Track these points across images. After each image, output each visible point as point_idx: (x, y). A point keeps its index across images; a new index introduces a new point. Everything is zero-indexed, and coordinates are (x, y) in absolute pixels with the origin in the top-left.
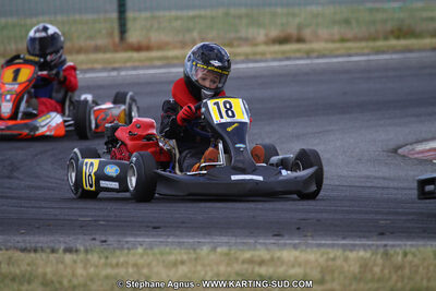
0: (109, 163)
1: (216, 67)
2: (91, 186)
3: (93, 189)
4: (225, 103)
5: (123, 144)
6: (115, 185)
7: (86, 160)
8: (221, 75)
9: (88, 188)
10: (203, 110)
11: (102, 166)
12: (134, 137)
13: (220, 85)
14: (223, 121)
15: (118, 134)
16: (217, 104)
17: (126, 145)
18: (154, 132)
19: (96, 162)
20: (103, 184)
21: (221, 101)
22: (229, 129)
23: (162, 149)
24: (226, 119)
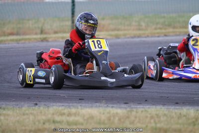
0: (40, 70)
1: (92, 24)
2: (31, 81)
3: (32, 83)
4: (97, 41)
5: (46, 61)
6: (43, 81)
7: (28, 69)
8: (94, 27)
9: (29, 82)
10: (86, 44)
11: (36, 71)
12: (51, 58)
13: (94, 32)
14: (96, 50)
15: (43, 56)
16: (93, 41)
17: (47, 62)
18: (61, 55)
19: (33, 70)
20: (37, 80)
21: (95, 40)
22: (99, 54)
23: (64, 64)
24: (98, 49)
